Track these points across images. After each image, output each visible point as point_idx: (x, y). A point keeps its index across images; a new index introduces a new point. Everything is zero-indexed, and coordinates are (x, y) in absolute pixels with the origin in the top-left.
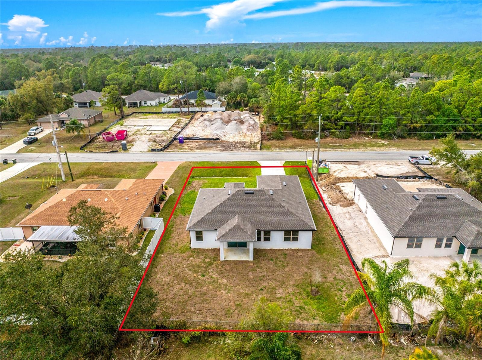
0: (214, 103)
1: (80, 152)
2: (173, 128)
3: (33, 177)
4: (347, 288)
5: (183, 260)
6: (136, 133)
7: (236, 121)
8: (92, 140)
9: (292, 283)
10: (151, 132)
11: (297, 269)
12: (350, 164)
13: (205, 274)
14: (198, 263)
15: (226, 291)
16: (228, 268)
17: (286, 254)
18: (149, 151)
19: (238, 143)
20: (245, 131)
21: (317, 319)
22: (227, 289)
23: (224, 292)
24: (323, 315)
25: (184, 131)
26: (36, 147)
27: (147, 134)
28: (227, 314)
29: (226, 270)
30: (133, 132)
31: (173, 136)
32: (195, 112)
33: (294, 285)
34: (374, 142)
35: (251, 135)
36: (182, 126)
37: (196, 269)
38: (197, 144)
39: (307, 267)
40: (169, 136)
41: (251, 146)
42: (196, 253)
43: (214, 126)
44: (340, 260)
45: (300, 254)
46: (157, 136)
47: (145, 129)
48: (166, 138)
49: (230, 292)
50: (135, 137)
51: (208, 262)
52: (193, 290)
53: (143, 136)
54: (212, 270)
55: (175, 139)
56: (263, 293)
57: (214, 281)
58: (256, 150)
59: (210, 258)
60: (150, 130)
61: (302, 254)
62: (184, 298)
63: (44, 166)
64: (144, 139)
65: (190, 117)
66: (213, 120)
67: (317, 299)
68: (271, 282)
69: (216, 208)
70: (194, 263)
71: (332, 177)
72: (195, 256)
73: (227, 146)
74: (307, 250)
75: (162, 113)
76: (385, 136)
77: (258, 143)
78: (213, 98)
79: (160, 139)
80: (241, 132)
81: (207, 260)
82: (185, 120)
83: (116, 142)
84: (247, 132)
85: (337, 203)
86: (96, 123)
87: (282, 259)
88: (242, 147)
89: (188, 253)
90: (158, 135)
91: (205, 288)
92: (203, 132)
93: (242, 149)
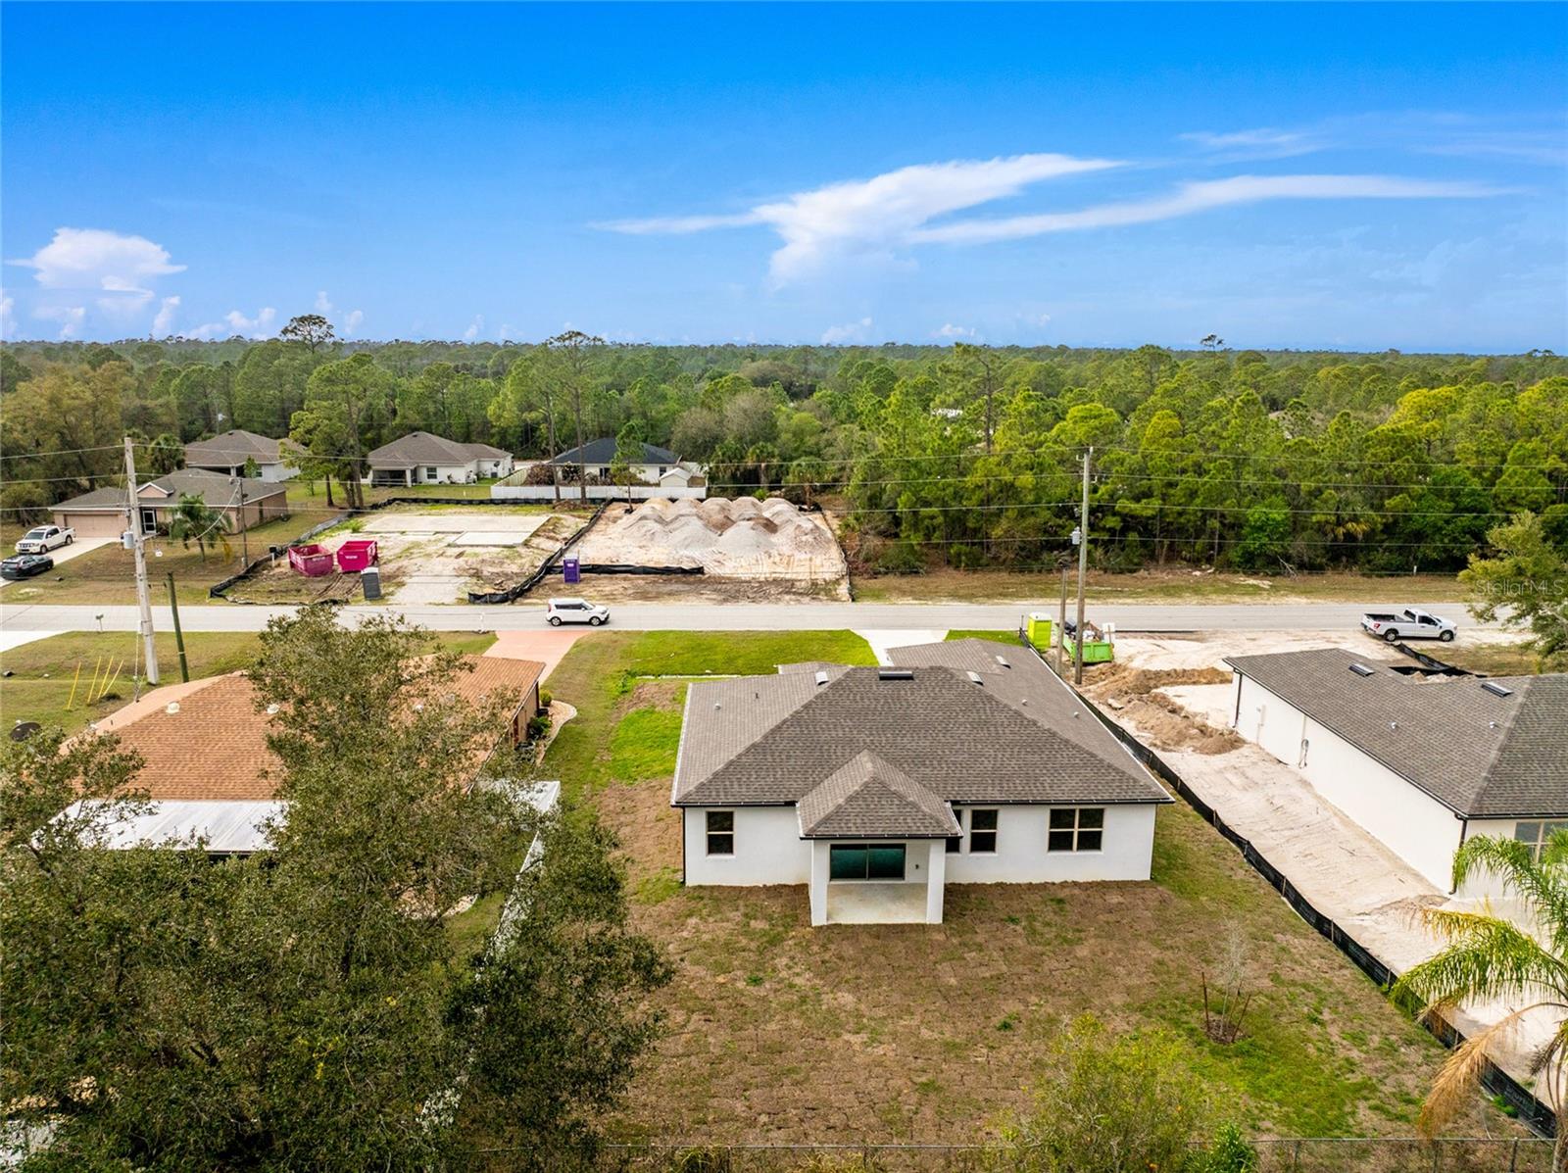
0: (665, 475)
1: (209, 604)
2: (535, 541)
3: (35, 672)
4: (1334, 1010)
5: (662, 927)
6: (408, 552)
7: (751, 523)
8: (254, 570)
9: (1118, 1000)
10: (461, 550)
11: (1121, 951)
12: (1170, 638)
13: (761, 975)
14: (723, 936)
15: (864, 1036)
16: (849, 950)
17: (1060, 901)
18: (461, 601)
19: (767, 582)
20: (786, 550)
21: (1269, 1130)
22: (865, 1027)
23: (855, 1039)
24: (1287, 1115)
25: (575, 549)
26: (45, 588)
27: (448, 554)
28: (890, 1123)
29: (841, 958)
30: (397, 551)
31: (541, 564)
32: (603, 500)
33: (1127, 1005)
34: (1227, 582)
35: (811, 560)
36: (568, 535)
37: (722, 957)
38: (626, 584)
39: (1156, 943)
40: (526, 562)
41: (817, 590)
42: (705, 901)
43: (678, 536)
44: (1268, 919)
45: (1114, 899)
46: (483, 561)
47: (440, 540)
48: (515, 569)
49: (882, 1038)
50: (405, 563)
51: (765, 933)
52: (724, 1035)
53: (436, 560)
54: (785, 961)
55: (548, 569)
56: (1016, 1040)
57: (803, 1000)
58: (836, 600)
59: (769, 918)
60: (458, 542)
61: (1121, 900)
62: (694, 1064)
63: (78, 643)
64: (438, 568)
65: (590, 515)
66: (671, 522)
67: (1240, 1053)
68: (1034, 999)
69: (779, 727)
70: (706, 937)
71: (1126, 674)
72: (705, 912)
73: (732, 590)
74: (1136, 884)
75: (492, 502)
76: (1258, 564)
77: (837, 582)
78: (663, 464)
79: (495, 570)
80: (774, 552)
81: (758, 925)
82: (572, 523)
83: (338, 578)
84: (796, 553)
85: (1178, 743)
86: (264, 523)
87: (1050, 917)
88: (788, 593)
89: (673, 902)
90: (487, 557)
91: (772, 1026)
92: (643, 551)
93: (787, 597)
